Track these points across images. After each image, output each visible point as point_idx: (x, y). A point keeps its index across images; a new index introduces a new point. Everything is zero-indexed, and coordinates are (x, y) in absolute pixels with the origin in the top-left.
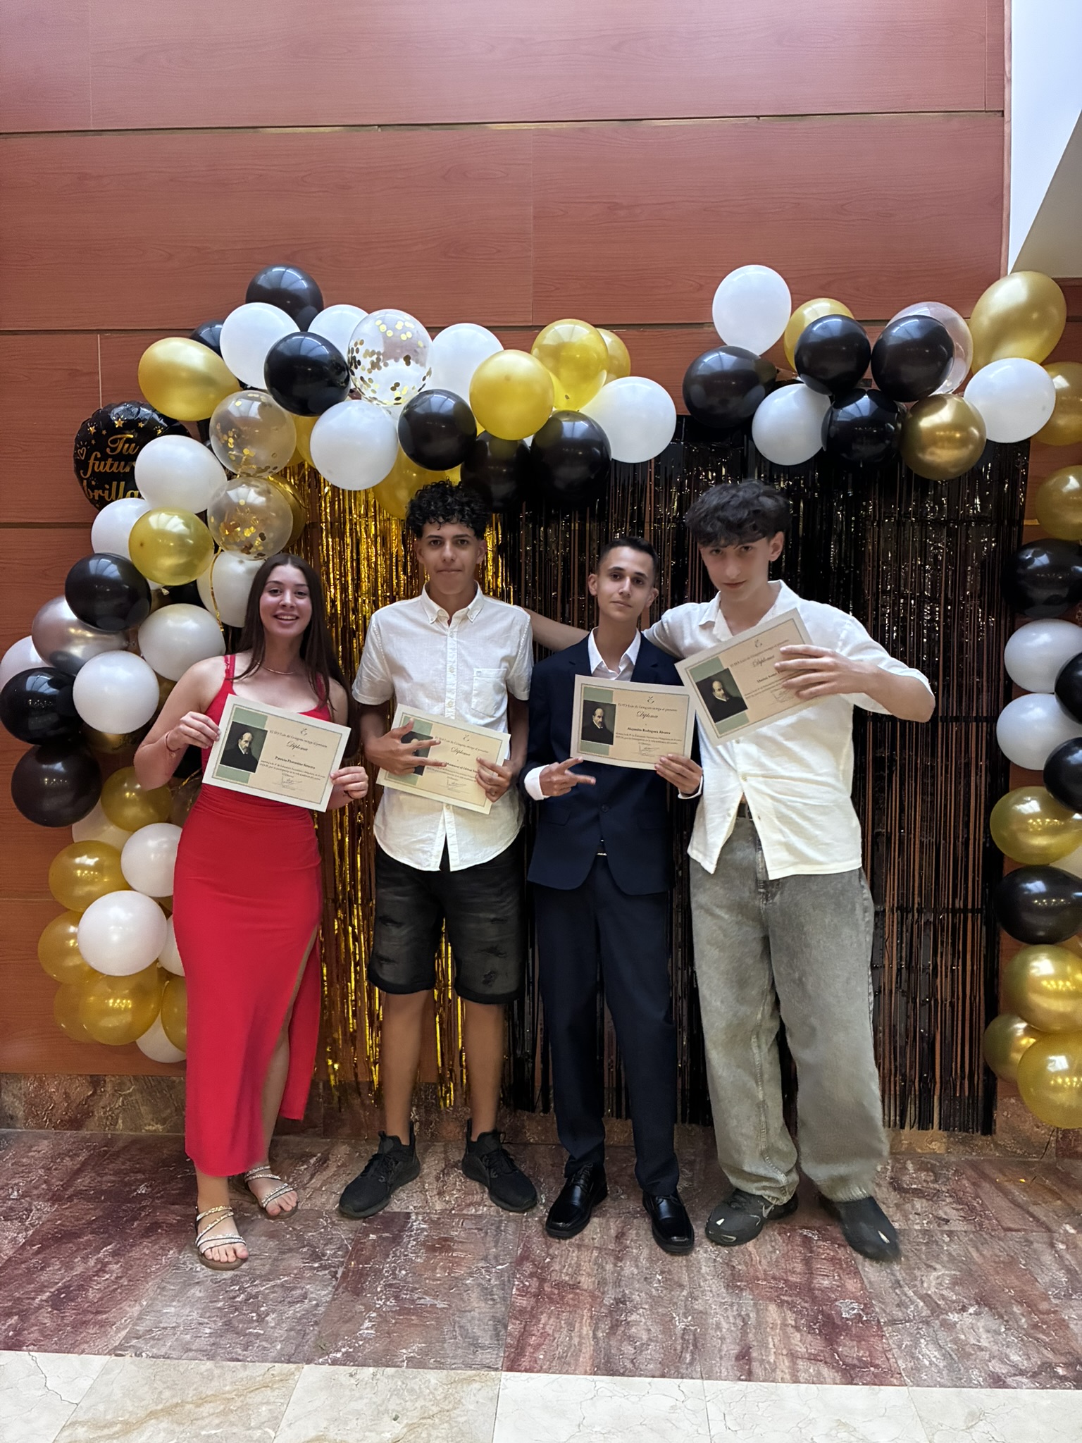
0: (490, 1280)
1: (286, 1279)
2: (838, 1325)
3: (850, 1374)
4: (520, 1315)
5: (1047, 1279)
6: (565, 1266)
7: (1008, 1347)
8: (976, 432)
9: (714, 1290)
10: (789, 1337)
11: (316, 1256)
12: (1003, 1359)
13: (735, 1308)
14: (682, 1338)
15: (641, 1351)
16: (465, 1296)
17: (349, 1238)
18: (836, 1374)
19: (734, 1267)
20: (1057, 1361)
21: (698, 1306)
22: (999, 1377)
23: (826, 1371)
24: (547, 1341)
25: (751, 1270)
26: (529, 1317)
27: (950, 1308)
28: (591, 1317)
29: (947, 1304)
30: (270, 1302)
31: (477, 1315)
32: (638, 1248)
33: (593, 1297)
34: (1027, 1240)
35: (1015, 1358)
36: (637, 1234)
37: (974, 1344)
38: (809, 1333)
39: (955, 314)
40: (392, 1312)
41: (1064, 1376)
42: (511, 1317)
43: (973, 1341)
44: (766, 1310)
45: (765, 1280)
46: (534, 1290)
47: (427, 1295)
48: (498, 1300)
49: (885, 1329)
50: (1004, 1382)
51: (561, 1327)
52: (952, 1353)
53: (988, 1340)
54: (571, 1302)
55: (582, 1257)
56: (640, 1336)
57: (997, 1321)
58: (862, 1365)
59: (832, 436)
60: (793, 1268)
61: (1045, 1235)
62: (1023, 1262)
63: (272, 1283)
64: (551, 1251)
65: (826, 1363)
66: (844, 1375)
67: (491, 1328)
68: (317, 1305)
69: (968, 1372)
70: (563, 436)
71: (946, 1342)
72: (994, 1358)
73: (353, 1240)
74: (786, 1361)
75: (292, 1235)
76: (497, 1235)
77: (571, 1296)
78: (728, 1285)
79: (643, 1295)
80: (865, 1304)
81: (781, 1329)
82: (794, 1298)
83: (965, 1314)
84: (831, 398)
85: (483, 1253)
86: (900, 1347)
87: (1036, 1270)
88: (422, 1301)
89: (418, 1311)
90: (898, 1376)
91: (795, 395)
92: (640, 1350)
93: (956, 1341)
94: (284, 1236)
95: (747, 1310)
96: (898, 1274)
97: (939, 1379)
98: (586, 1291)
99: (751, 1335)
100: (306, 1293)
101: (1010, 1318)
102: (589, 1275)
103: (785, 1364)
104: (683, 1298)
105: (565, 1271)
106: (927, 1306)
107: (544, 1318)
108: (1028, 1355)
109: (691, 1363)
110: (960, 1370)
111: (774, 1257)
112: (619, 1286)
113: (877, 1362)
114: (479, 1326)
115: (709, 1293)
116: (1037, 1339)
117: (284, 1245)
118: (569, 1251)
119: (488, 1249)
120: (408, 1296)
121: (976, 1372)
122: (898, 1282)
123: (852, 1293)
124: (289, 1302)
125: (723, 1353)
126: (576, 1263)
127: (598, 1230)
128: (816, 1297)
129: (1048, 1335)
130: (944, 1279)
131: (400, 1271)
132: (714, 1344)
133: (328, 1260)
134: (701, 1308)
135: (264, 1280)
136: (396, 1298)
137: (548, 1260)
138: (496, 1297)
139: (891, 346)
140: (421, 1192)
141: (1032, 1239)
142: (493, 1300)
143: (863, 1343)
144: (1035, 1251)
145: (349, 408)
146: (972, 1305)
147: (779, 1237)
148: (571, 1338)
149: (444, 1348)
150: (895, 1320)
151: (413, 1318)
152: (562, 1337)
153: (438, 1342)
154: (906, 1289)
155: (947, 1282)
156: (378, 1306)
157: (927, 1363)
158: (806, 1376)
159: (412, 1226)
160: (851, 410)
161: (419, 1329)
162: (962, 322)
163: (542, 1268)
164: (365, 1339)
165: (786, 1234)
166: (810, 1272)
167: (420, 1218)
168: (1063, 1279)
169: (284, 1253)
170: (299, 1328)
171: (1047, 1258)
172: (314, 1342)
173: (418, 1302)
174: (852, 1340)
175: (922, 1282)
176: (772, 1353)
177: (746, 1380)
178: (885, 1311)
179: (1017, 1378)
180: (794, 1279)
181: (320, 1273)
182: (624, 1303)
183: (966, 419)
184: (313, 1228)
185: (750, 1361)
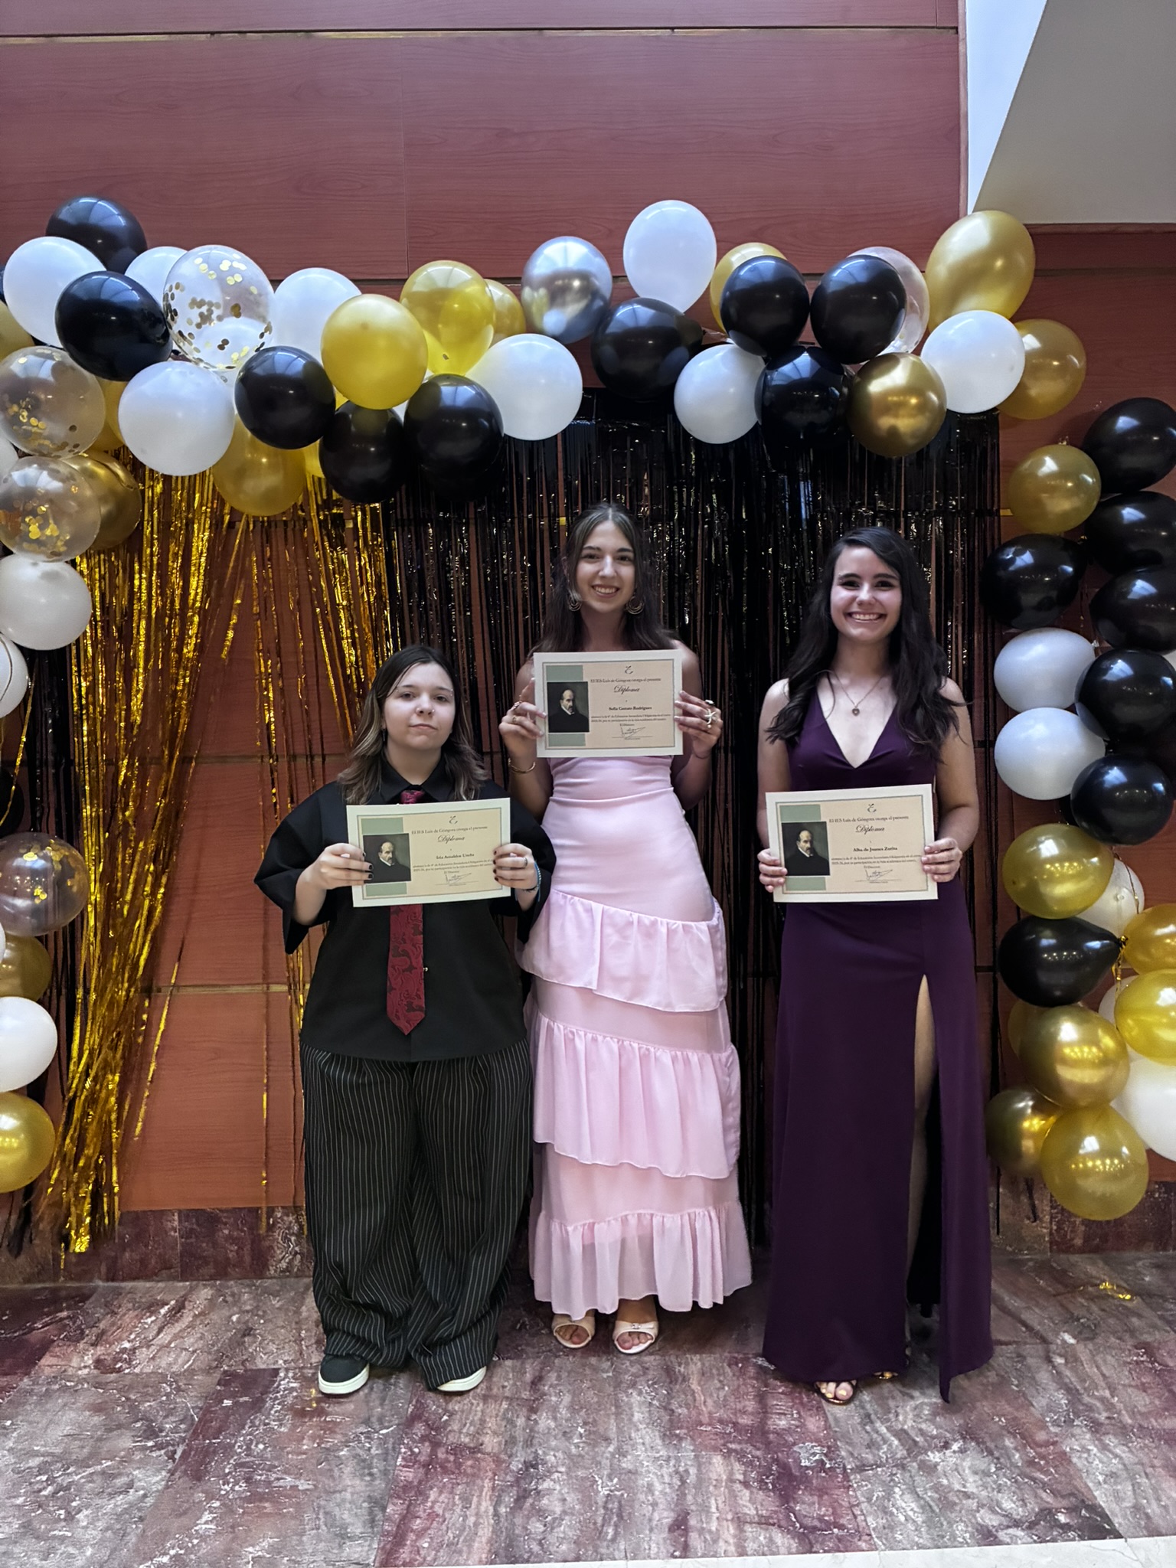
0: (369, 1449)
1: (109, 1463)
2: (796, 1477)
3: (809, 1539)
4: (404, 1492)
5: (1044, 1402)
6: (465, 1425)
7: (999, 1492)
8: (934, 398)
9: (647, 1440)
10: (736, 1496)
11: (151, 1432)
12: (993, 1507)
13: (672, 1463)
14: (605, 1508)
15: (553, 1529)
16: (336, 1473)
17: (197, 1407)
18: (792, 1541)
19: (673, 1411)
20: (1059, 1505)
21: (626, 1464)
22: (989, 1532)
23: (779, 1538)
24: (435, 1524)
25: (694, 1413)
26: (413, 1493)
27: (930, 1446)
28: (493, 1489)
29: (926, 1440)
30: (85, 1495)
31: (348, 1496)
32: (558, 1395)
33: (498, 1461)
34: (1019, 1355)
35: (1008, 1505)
36: (559, 1378)
37: (959, 1491)
38: (760, 1489)
39: (907, 262)
40: (240, 1498)
41: (1067, 1524)
42: (391, 1496)
43: (957, 1487)
44: (710, 1463)
45: (710, 1424)
46: (422, 1458)
47: (285, 1473)
48: (378, 1475)
49: (852, 1477)
50: (996, 1537)
51: (454, 1504)
52: (932, 1503)
53: (974, 1485)
54: (469, 1470)
55: (488, 1411)
56: (550, 1508)
57: (986, 1459)
58: (823, 1526)
59: (767, 404)
60: (744, 1407)
61: (1040, 1346)
62: (1016, 1382)
63: (91, 1470)
64: (450, 1407)
65: (780, 1527)
66: (800, 1543)
67: (365, 1512)
68: (145, 1496)
69: (951, 1527)
70: (441, 405)
71: (926, 1490)
72: (981, 1506)
73: (201, 1409)
74: (731, 1528)
75: (124, 1408)
76: (384, 1390)
77: (469, 1463)
78: (665, 1435)
79: (560, 1455)
80: (829, 1447)
81: (726, 1487)
82: (744, 1446)
83: (948, 1452)
84: (766, 360)
85: (364, 1415)
86: (869, 1500)
87: (1030, 1392)
88: (281, 1483)
89: (273, 1495)
90: (868, 1538)
91: (723, 357)
92: (550, 1527)
93: (936, 1488)
94: (113, 1408)
95: (686, 1465)
96: (868, 1406)
97: (916, 1539)
98: (488, 1454)
99: (689, 1498)
100: (132, 1481)
101: (1001, 1454)
102: (495, 1433)
103: (729, 1531)
104: (608, 1455)
105: (465, 1431)
106: (902, 1445)
107: (433, 1494)
108: (1023, 1500)
109: (614, 1540)
110: (942, 1525)
111: (722, 1394)
112: (532, 1445)
113: (843, 1521)
114: (350, 1510)
115: (641, 1447)
116: (1034, 1479)
117: (112, 1420)
118: (472, 1404)
119: (372, 1409)
120: (263, 1478)
121: (961, 1526)
122: (868, 1416)
123: (814, 1434)
124: (110, 1494)
125: (655, 1523)
126: (480, 1420)
127: (511, 1376)
128: (770, 1442)
129: (1046, 1473)
130: (922, 1409)
131: (256, 1446)
132: (645, 1512)
133: (166, 1436)
134: (630, 1467)
135: (81, 1467)
136: (248, 1480)
137: (445, 1418)
138: (375, 1470)
139: (834, 293)
140: (295, 1341)
141: (1025, 1353)
142: (371, 1474)
143: (825, 1497)
144: (1029, 1368)
145: (169, 370)
146: (955, 1440)
147: (728, 1369)
148: (465, 1517)
149: (301, 1542)
150: (864, 1465)
151: (266, 1505)
152: (455, 1517)
153: (297, 1535)
154: (878, 1424)
155: (927, 1412)
156: (223, 1492)
157: (902, 1518)
158: (755, 1546)
159: (279, 1385)
160: (787, 369)
161: (272, 1519)
162: (916, 270)
163: (437, 1430)
164: (203, 1538)
165: (737, 1365)
166: (764, 1411)
167: (291, 1374)
168: (1064, 1401)
169: (109, 1430)
170: (118, 1527)
171: (1044, 1376)
172: (136, 1544)
173: (275, 1484)
174: (811, 1495)
175: (897, 1415)
176: (714, 1518)
177: (680, 1557)
178: (852, 1454)
179: (1011, 1531)
180: (745, 1420)
181: (154, 1454)
182: (535, 1467)
183: (923, 383)
184: (151, 1396)
185: (686, 1532)
